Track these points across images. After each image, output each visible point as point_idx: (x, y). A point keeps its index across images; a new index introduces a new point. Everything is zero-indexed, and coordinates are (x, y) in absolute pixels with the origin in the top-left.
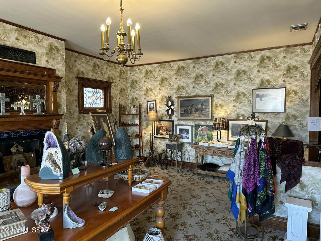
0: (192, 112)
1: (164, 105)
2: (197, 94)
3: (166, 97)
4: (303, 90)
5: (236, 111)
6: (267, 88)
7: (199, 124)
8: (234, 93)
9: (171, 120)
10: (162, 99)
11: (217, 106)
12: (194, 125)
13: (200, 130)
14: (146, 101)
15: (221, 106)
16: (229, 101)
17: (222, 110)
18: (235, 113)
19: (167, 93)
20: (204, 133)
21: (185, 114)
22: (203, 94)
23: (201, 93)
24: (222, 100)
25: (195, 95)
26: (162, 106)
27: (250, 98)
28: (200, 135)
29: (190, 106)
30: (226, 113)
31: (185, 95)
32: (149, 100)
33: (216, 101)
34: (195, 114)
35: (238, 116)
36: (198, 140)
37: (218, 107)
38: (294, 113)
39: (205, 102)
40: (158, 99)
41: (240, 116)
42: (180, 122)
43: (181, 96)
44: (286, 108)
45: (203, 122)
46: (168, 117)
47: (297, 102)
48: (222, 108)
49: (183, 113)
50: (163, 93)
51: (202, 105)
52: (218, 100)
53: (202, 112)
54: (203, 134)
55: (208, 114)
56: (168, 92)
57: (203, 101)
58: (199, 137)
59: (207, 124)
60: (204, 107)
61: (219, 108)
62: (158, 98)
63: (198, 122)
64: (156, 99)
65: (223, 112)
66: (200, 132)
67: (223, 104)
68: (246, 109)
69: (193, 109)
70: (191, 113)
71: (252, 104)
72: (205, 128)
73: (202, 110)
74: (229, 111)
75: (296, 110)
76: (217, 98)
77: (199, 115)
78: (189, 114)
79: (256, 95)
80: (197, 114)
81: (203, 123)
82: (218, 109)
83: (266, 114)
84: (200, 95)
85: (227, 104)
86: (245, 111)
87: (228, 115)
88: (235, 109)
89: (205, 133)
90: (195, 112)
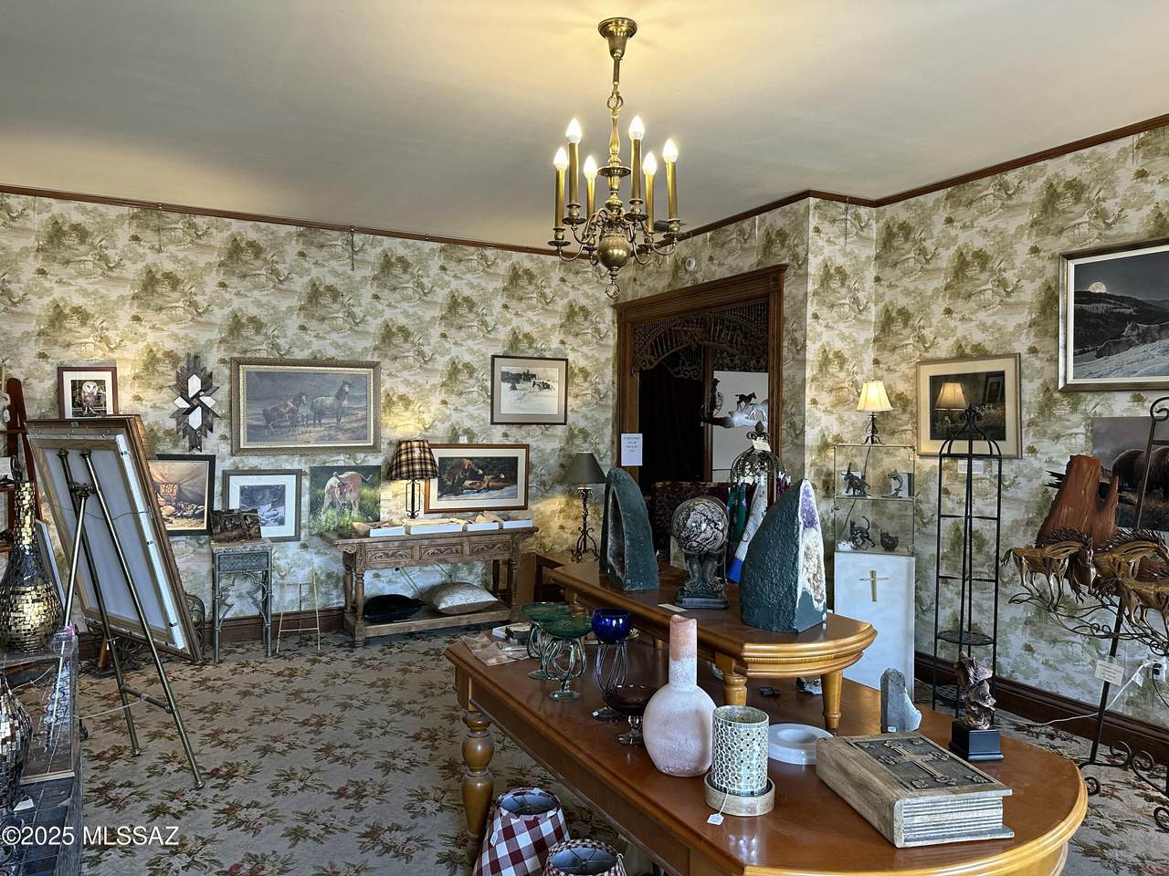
0: (300, 419)
1: (161, 388)
2: (318, 356)
3: (169, 354)
4: (599, 370)
5: (449, 417)
6: (527, 355)
7: (327, 465)
8: (442, 363)
9: (198, 453)
10: (152, 362)
11: (390, 403)
12: (305, 467)
13: (332, 487)
14: (49, 367)
15: (406, 401)
16: (428, 386)
17: (408, 414)
18: (447, 424)
19: (176, 338)
20: (348, 495)
21: (266, 427)
22: (340, 358)
23: (331, 353)
24: (408, 383)
25: (311, 357)
26: (149, 395)
27: (486, 380)
28: (332, 505)
29: (288, 397)
30: (420, 426)
31: (264, 355)
32: (67, 363)
33: (387, 384)
34: (311, 429)
35: (455, 435)
36: (323, 523)
37: (394, 403)
38: (582, 424)
39: (350, 386)
40: (127, 360)
41: (460, 433)
42: (242, 461)
43: (248, 355)
44: (569, 413)
45: (342, 457)
46: (186, 443)
47: (589, 397)
48: (407, 409)
49: (261, 423)
50: (152, 337)
51: (340, 395)
52: (395, 380)
53: (339, 420)
54: (345, 498)
55: (362, 427)
56: (181, 333)
57: (345, 383)
58: (330, 512)
59: (359, 462)
60: (345, 403)
61: (399, 408)
62: (126, 355)
63: (324, 457)
64: (114, 361)
65: (411, 422)
66: (334, 492)
67: (412, 397)
68: (476, 413)
69: (304, 411)
70: (295, 424)
71: (492, 397)
72: (351, 476)
73: (338, 413)
74: (428, 418)
75: (585, 417)
76: (390, 375)
77: (326, 433)
78: (285, 427)
79: (503, 373)
80: (319, 429)
81: (341, 460)
82: (395, 410)
83: (524, 427)
84: (328, 359)
85: (424, 396)
86: (472, 417)
87: (426, 430)
88: (448, 412)
89: (350, 497)
90: (312, 422)
